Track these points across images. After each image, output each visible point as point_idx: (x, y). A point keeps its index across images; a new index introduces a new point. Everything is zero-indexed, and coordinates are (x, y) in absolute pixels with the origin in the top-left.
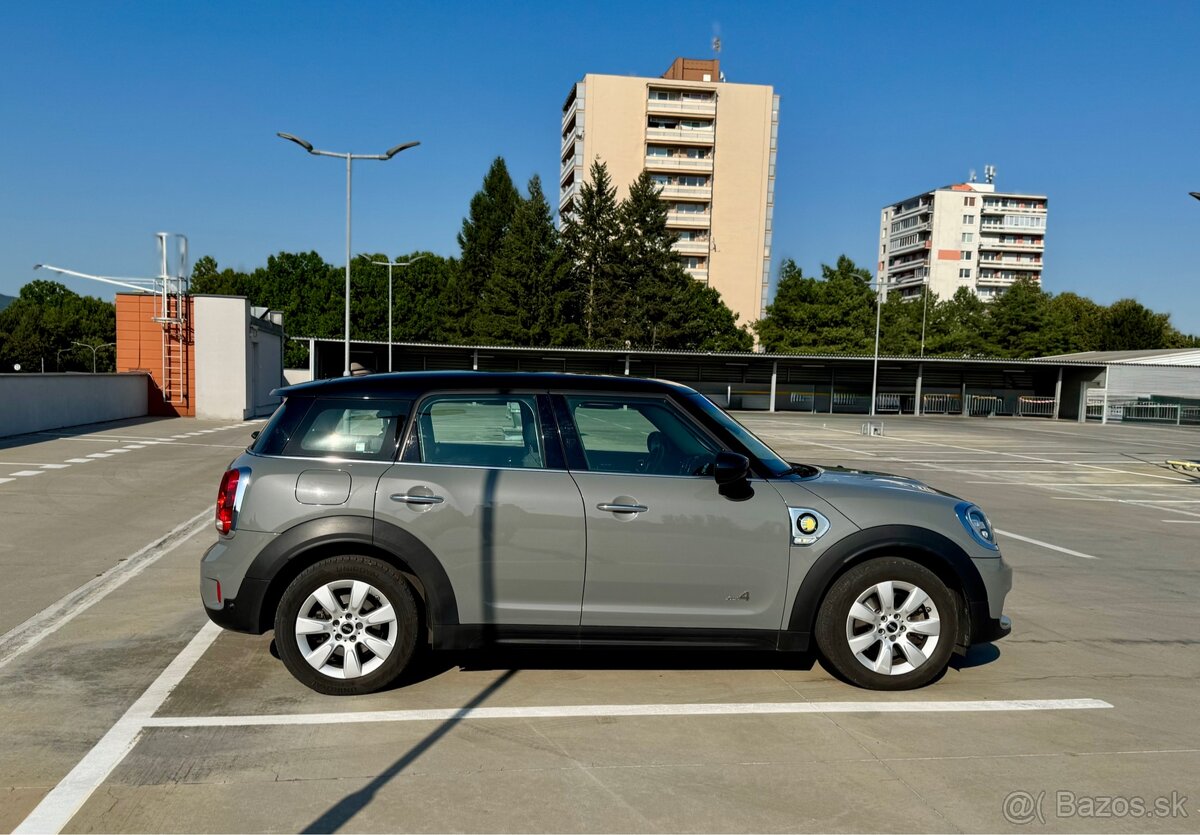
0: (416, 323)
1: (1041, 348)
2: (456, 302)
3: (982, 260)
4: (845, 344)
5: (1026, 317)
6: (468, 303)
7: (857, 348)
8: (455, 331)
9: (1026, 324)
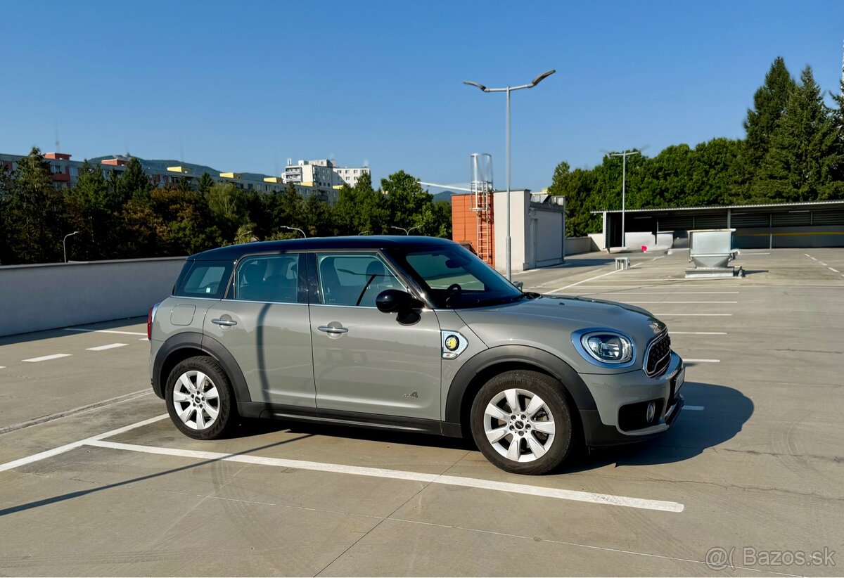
0: (708, 191)
2: (740, 173)
6: (749, 173)
8: (739, 195)
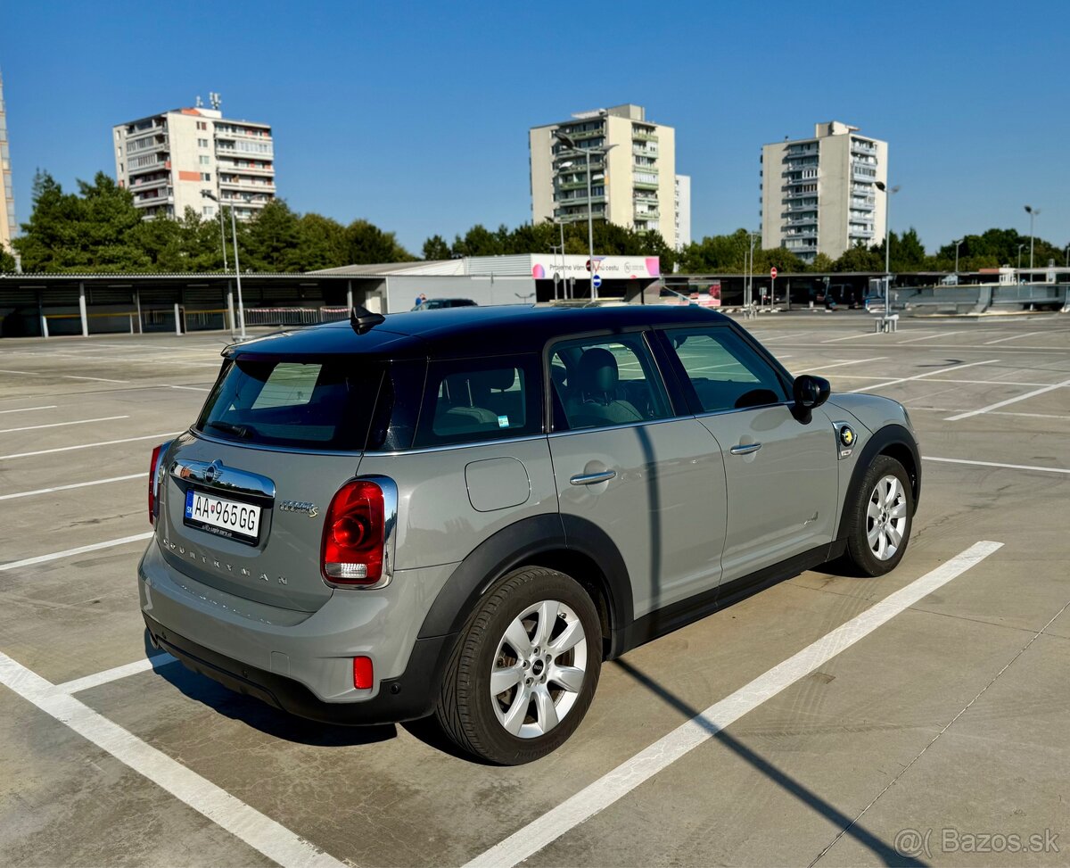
1: (303, 262)
3: (221, 182)
4: (123, 263)
5: (285, 235)
7: (136, 266)
9: (285, 242)
